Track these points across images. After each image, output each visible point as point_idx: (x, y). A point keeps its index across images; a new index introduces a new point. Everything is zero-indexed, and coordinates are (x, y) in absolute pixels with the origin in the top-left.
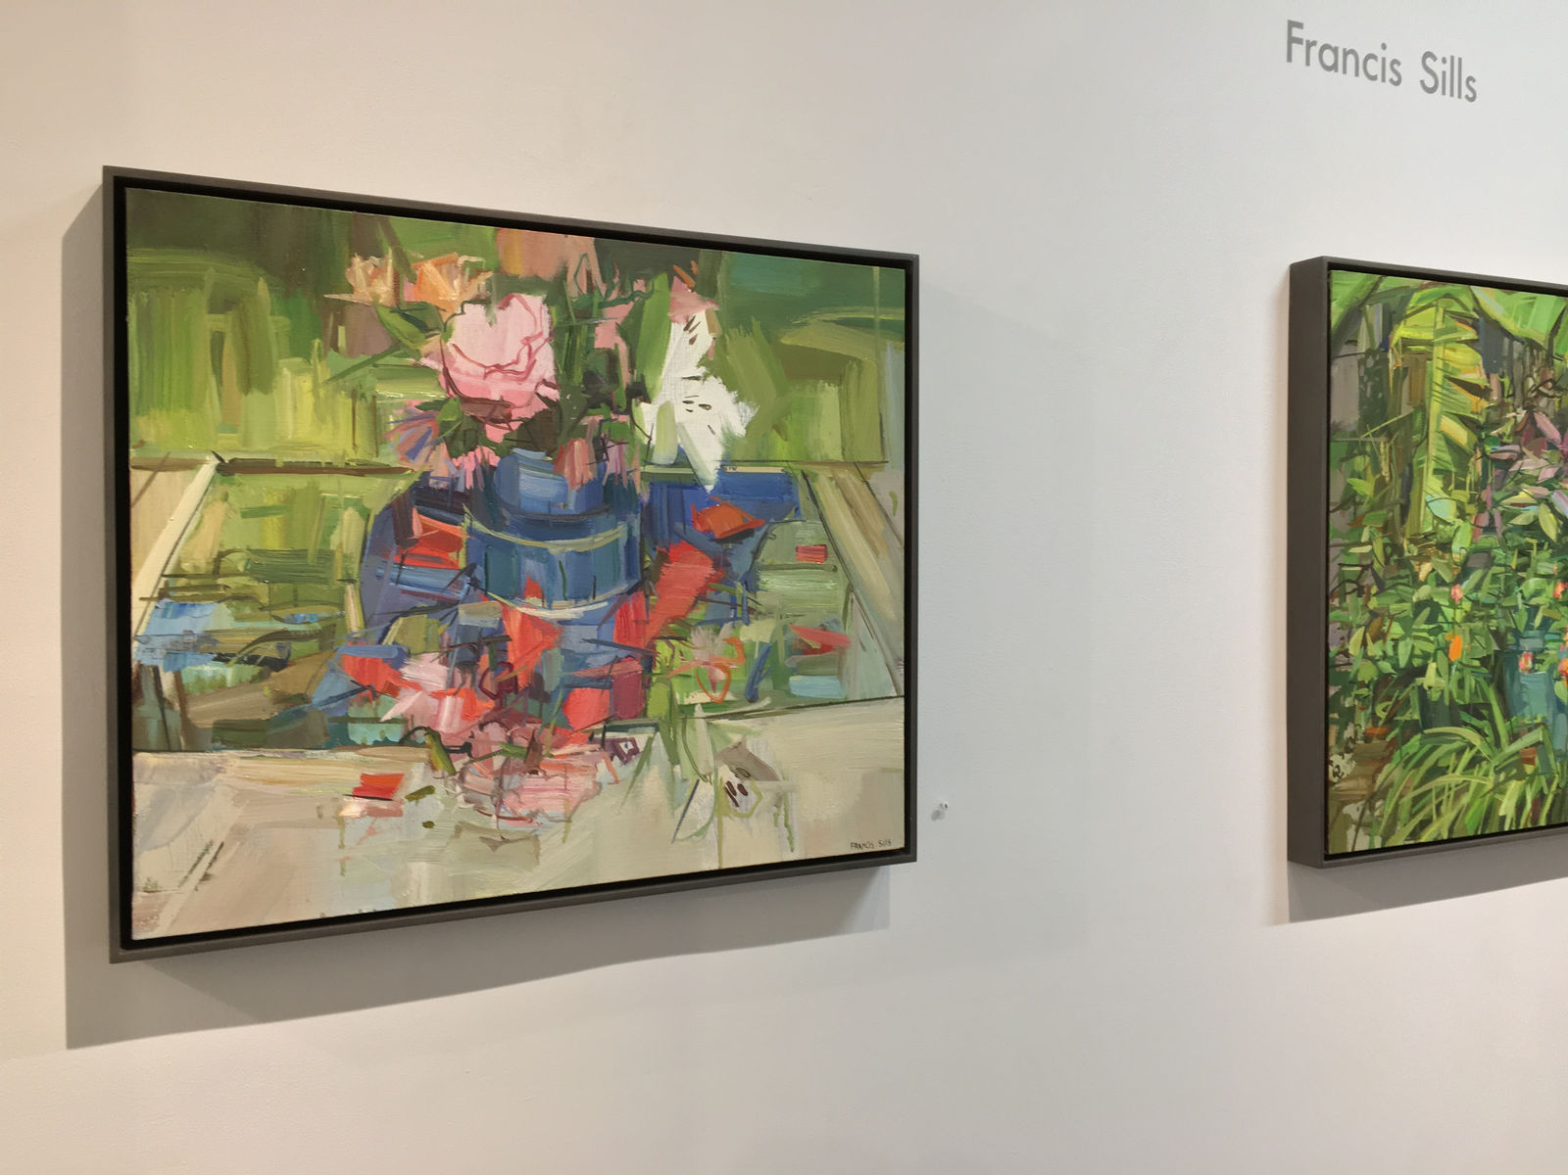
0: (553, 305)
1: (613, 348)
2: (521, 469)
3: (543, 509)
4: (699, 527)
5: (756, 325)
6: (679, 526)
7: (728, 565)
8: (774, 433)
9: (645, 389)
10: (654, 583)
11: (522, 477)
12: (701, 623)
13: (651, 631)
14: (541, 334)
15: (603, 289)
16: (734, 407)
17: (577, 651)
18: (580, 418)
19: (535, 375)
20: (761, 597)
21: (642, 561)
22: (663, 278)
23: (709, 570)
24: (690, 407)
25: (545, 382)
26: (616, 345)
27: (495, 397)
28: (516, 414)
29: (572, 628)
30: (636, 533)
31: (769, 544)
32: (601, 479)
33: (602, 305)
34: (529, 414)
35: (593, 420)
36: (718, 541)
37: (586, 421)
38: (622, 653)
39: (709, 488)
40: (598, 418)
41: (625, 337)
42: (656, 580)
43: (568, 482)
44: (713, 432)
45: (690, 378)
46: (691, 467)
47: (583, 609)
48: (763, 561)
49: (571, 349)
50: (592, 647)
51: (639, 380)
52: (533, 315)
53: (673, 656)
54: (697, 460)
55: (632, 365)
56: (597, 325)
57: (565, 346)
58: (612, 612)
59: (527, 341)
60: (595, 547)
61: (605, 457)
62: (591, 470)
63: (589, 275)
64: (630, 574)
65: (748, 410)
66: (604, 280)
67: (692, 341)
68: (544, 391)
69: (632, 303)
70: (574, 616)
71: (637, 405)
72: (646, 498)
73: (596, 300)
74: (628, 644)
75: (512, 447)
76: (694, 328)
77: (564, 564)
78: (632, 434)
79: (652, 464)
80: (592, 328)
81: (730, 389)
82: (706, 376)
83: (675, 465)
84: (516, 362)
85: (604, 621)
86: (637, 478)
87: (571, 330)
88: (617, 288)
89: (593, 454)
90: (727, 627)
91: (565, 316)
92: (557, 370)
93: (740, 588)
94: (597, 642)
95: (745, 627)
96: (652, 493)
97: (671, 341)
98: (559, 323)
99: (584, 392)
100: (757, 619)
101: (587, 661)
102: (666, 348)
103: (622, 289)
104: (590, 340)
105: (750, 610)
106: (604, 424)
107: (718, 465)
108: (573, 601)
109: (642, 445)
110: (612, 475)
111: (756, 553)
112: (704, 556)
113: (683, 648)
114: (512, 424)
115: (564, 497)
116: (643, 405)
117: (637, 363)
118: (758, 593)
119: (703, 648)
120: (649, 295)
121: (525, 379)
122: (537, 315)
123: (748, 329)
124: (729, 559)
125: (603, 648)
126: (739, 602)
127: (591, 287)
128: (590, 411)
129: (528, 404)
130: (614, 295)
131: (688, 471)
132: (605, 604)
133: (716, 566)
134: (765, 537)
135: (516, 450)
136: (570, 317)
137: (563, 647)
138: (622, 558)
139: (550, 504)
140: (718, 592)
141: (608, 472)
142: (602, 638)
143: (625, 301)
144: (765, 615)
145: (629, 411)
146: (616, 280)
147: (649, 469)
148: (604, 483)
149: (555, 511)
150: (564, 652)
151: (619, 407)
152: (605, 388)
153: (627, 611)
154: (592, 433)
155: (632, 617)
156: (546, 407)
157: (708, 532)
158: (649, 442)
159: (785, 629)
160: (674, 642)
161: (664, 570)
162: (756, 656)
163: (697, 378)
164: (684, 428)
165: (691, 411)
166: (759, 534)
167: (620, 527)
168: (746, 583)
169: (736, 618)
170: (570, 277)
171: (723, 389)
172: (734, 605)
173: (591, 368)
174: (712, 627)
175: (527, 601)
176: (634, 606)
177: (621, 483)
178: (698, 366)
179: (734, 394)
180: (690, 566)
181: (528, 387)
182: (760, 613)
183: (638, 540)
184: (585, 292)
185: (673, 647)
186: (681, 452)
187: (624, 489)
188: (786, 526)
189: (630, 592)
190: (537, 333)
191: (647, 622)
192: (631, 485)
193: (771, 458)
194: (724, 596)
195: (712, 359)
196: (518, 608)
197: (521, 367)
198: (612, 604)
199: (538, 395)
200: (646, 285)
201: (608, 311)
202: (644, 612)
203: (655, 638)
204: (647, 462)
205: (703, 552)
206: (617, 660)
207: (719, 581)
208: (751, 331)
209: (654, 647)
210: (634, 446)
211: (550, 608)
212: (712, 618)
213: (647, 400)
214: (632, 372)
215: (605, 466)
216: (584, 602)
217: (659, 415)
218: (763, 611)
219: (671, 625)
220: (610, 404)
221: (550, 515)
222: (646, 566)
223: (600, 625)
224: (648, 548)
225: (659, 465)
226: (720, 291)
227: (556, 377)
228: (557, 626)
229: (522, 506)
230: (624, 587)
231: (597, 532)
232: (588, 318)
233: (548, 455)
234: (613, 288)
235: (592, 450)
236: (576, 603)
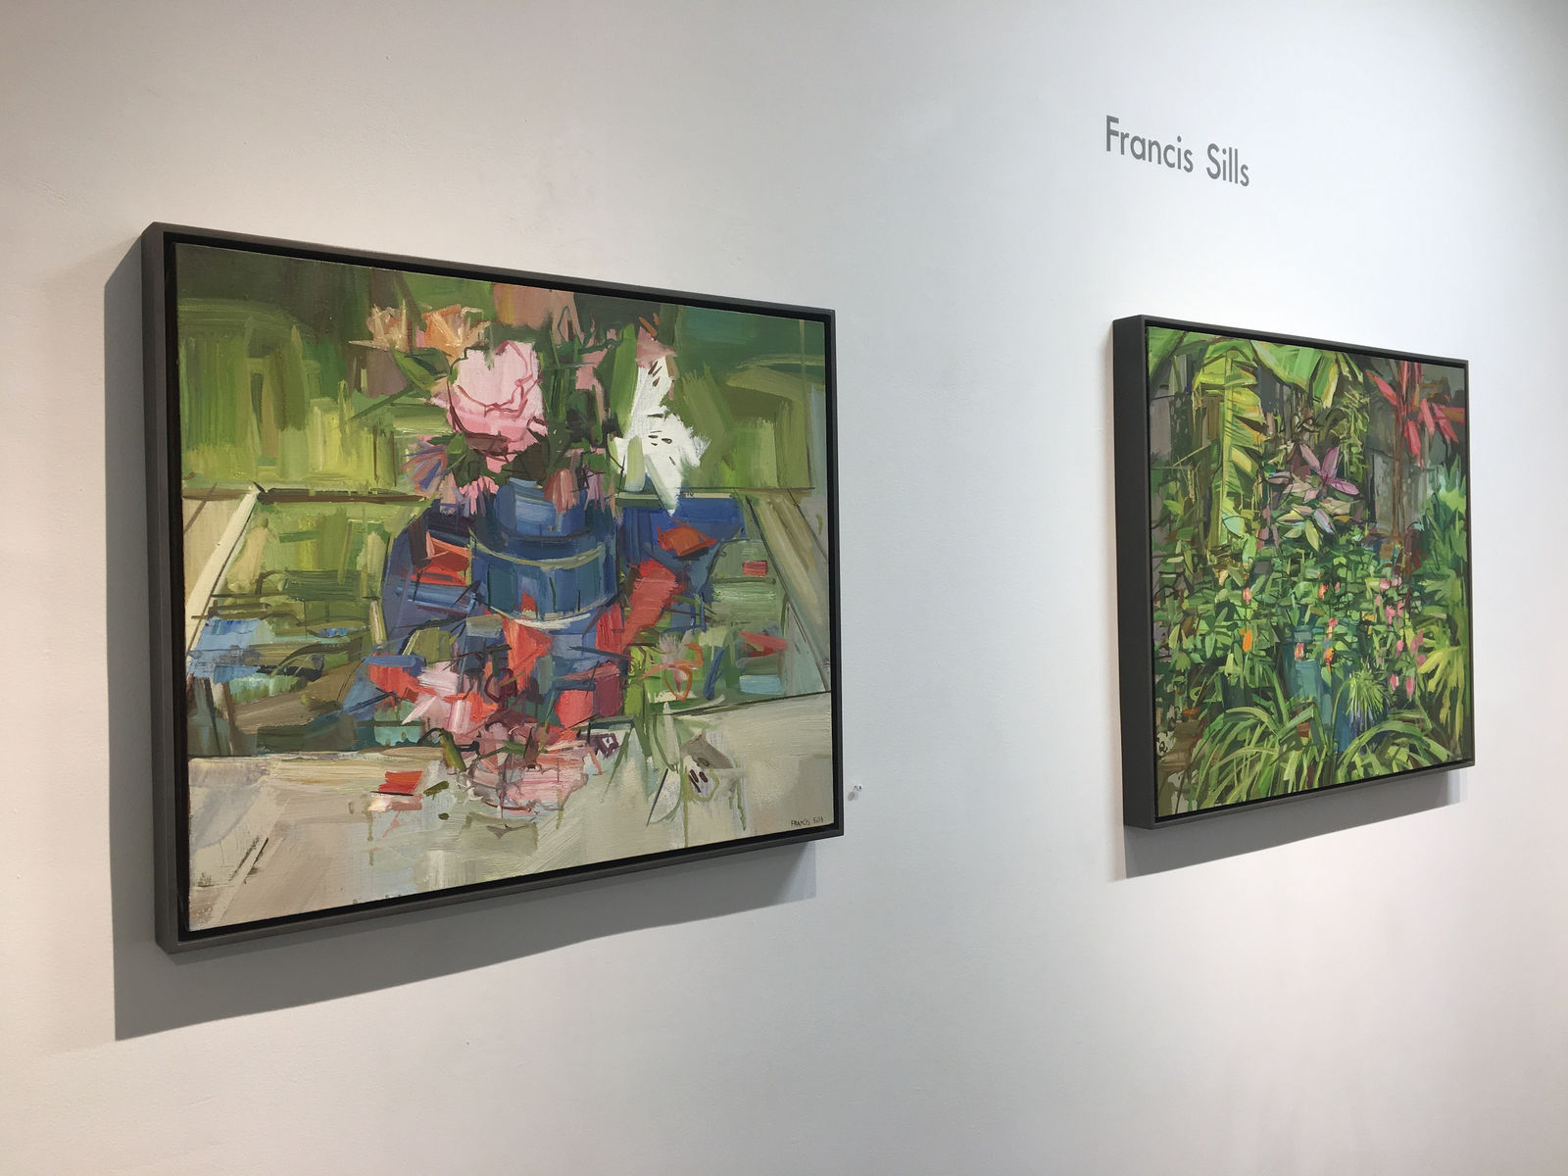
0: (541, 351)
1: (591, 389)
2: (517, 496)
3: (536, 532)
4: (664, 546)
5: (707, 369)
6: (648, 545)
7: (688, 579)
8: (723, 464)
9: (618, 426)
10: (628, 597)
11: (518, 503)
12: (667, 631)
13: (627, 638)
14: (531, 376)
15: (582, 336)
16: (691, 440)
17: (566, 657)
18: (565, 451)
19: (527, 413)
20: (716, 608)
21: (618, 578)
22: (631, 327)
23: (672, 584)
24: (654, 441)
25: (535, 419)
26: (594, 387)
27: (494, 432)
28: (511, 447)
29: (561, 637)
30: (613, 552)
31: (721, 560)
32: (583, 505)
33: (581, 351)
34: (521, 447)
35: (576, 453)
36: (681, 558)
37: (570, 453)
38: (603, 659)
39: (672, 512)
40: (580, 451)
41: (600, 380)
42: (630, 593)
43: (556, 507)
44: (673, 463)
45: (654, 416)
46: (656, 493)
47: (570, 620)
48: (716, 575)
49: (557, 389)
50: (578, 654)
51: (613, 417)
52: (522, 357)
53: (644, 661)
54: (662, 487)
55: (607, 405)
56: (577, 369)
57: (552, 388)
58: (594, 622)
59: (520, 383)
60: (578, 565)
61: (586, 485)
62: (575, 497)
63: (570, 324)
64: (608, 589)
65: (702, 444)
66: (582, 331)
67: (655, 383)
68: (535, 427)
69: (606, 350)
70: (563, 627)
71: (612, 440)
72: (620, 521)
73: (576, 348)
74: (609, 650)
75: (509, 476)
76: (657, 372)
77: (553, 581)
78: (608, 464)
79: (625, 491)
80: (573, 371)
81: (686, 426)
82: (667, 414)
83: (643, 492)
84: (511, 401)
85: (587, 632)
86: (612, 503)
87: (556, 373)
88: (593, 337)
89: (576, 484)
90: (688, 633)
91: (551, 361)
92: (545, 408)
93: (698, 600)
94: (583, 649)
95: (702, 633)
96: (625, 516)
97: (638, 383)
98: (546, 367)
99: (567, 428)
100: (712, 626)
101: (574, 667)
102: (635, 389)
103: (598, 338)
104: (572, 382)
105: (707, 619)
106: (585, 457)
107: (678, 491)
108: (562, 613)
109: (617, 475)
110: (592, 501)
111: (711, 569)
112: (669, 573)
113: (653, 654)
114: (508, 456)
115: (553, 520)
116: (617, 440)
117: (611, 402)
118: (713, 603)
119: (670, 653)
120: (618, 344)
121: (518, 416)
122: (528, 360)
123: (701, 374)
124: (689, 574)
125: (587, 654)
126: (697, 612)
127: (572, 336)
128: (573, 444)
129: (522, 439)
130: (591, 343)
131: (655, 497)
132: (588, 615)
133: (678, 581)
134: (716, 556)
135: (512, 480)
136: (555, 362)
137: (554, 654)
138: (602, 574)
139: (541, 527)
140: (680, 603)
141: (589, 498)
142: (587, 646)
143: (600, 348)
144: (719, 622)
145: (605, 445)
146: (592, 330)
147: (622, 495)
148: (585, 509)
149: (545, 533)
150: (554, 658)
151: (596, 441)
152: (584, 425)
153: (606, 621)
154: (575, 464)
155: (611, 626)
156: (536, 441)
157: (672, 550)
158: (622, 472)
159: (735, 634)
160: (645, 648)
161: (636, 584)
162: (712, 659)
163: (659, 416)
164: (650, 459)
165: (655, 445)
166: (712, 552)
167: (599, 547)
168: (702, 595)
169: (695, 626)
170: (554, 326)
171: (681, 425)
172: (693, 615)
173: (573, 407)
174: (676, 633)
175: (523, 613)
176: (612, 617)
177: (600, 508)
178: (661, 405)
179: (690, 430)
180: (658, 581)
181: (522, 423)
182: (715, 621)
183: (614, 558)
184: (567, 340)
185: (644, 652)
186: (648, 481)
187: (602, 514)
188: (734, 545)
189: (608, 604)
190: (528, 375)
191: (623, 631)
192: (608, 509)
193: (721, 486)
194: (686, 607)
195: (671, 399)
196: (517, 621)
197: (515, 406)
198: (594, 615)
199: (530, 430)
200: (617, 334)
201: (587, 357)
202: (621, 623)
203: (629, 645)
204: (620, 489)
205: (668, 568)
206: (599, 665)
207: (681, 594)
208: (703, 374)
209: (629, 652)
210: (609, 475)
211: (543, 620)
212: (675, 626)
213: (621, 435)
214: (607, 411)
215: (586, 493)
216: (571, 613)
217: (629, 447)
218: (717, 619)
219: (643, 633)
220: (589, 439)
221: (541, 537)
222: (622, 581)
223: (584, 635)
224: (622, 565)
225: (629, 492)
226: (677, 338)
227: (544, 414)
228: (549, 636)
229: (518, 529)
230: (603, 600)
231: (581, 551)
232: (568, 363)
233: (538, 484)
234: (590, 337)
235: (575, 478)
236: (564, 614)
